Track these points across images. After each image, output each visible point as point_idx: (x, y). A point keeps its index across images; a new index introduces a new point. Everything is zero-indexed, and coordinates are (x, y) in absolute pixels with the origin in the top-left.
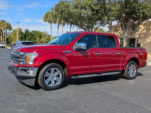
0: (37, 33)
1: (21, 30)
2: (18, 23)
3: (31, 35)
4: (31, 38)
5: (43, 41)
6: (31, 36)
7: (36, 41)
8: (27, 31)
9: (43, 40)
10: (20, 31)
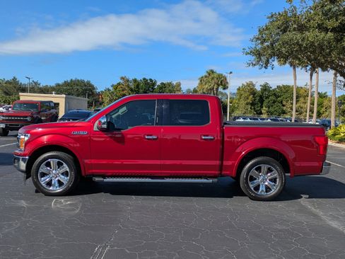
0: (287, 91)
1: (254, 85)
2: (231, 73)
3: (275, 94)
4: (274, 102)
5: (301, 108)
6: (273, 98)
7: (285, 108)
8: (265, 88)
9: (302, 105)
10: (251, 89)
